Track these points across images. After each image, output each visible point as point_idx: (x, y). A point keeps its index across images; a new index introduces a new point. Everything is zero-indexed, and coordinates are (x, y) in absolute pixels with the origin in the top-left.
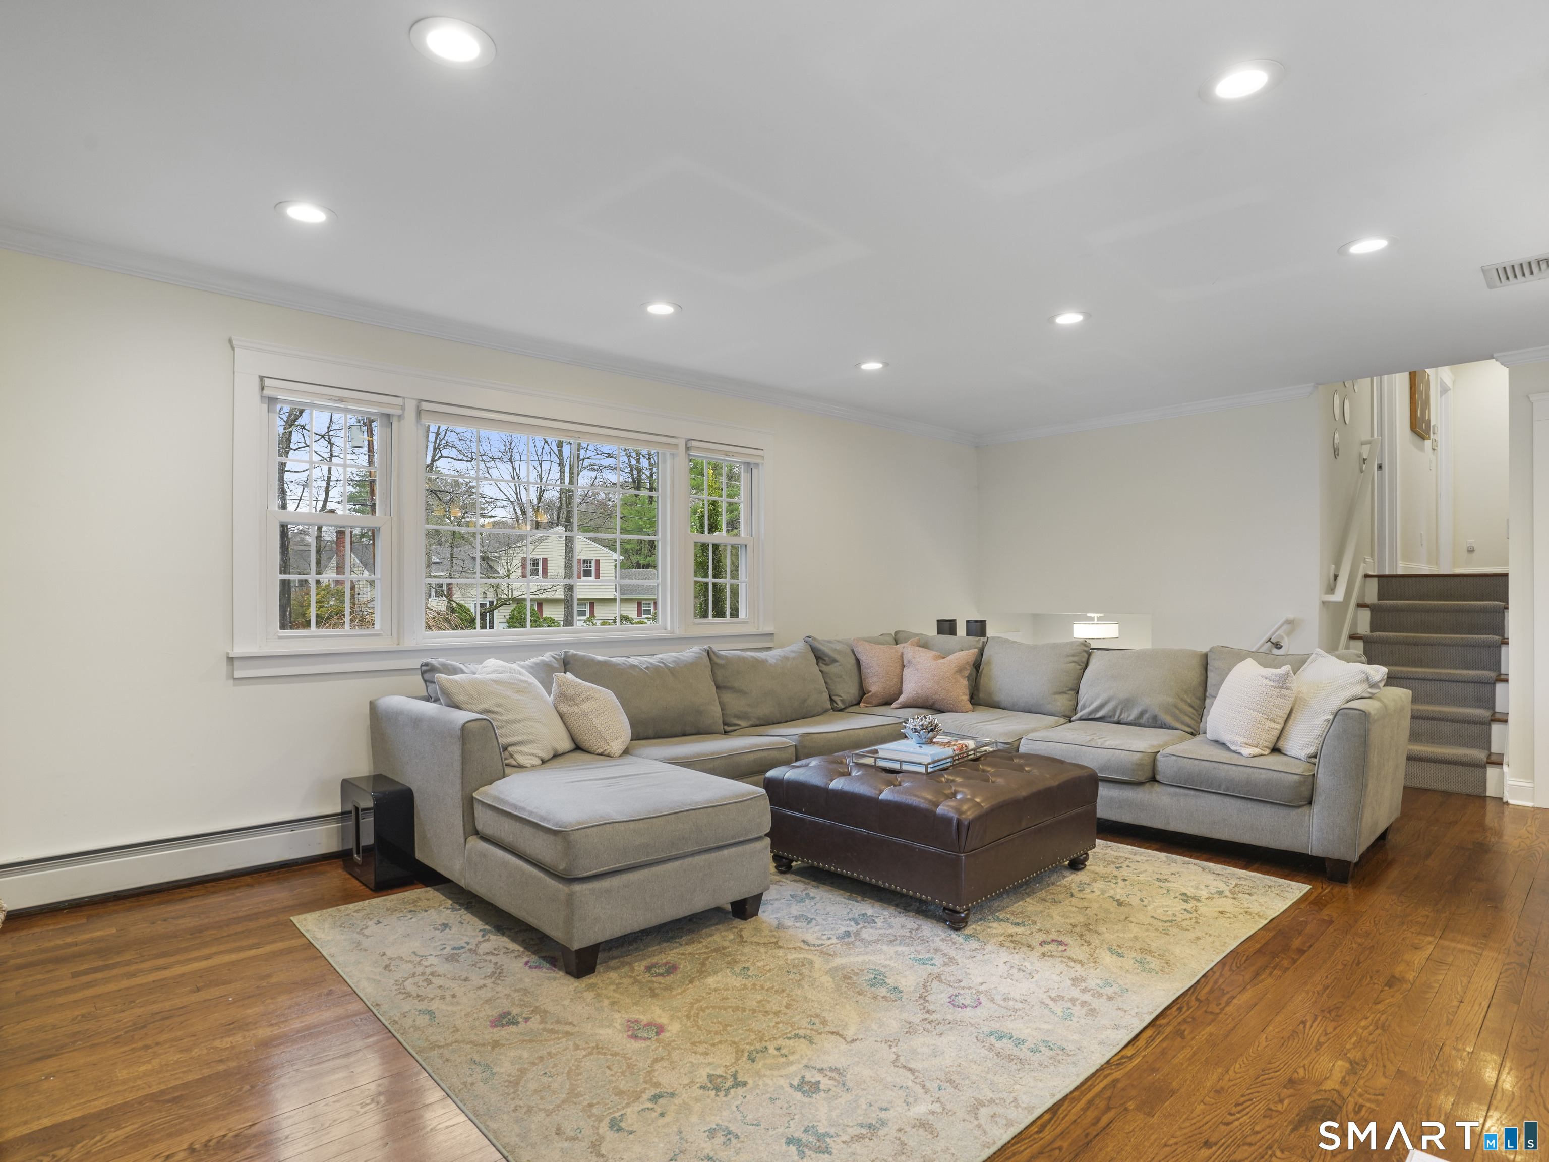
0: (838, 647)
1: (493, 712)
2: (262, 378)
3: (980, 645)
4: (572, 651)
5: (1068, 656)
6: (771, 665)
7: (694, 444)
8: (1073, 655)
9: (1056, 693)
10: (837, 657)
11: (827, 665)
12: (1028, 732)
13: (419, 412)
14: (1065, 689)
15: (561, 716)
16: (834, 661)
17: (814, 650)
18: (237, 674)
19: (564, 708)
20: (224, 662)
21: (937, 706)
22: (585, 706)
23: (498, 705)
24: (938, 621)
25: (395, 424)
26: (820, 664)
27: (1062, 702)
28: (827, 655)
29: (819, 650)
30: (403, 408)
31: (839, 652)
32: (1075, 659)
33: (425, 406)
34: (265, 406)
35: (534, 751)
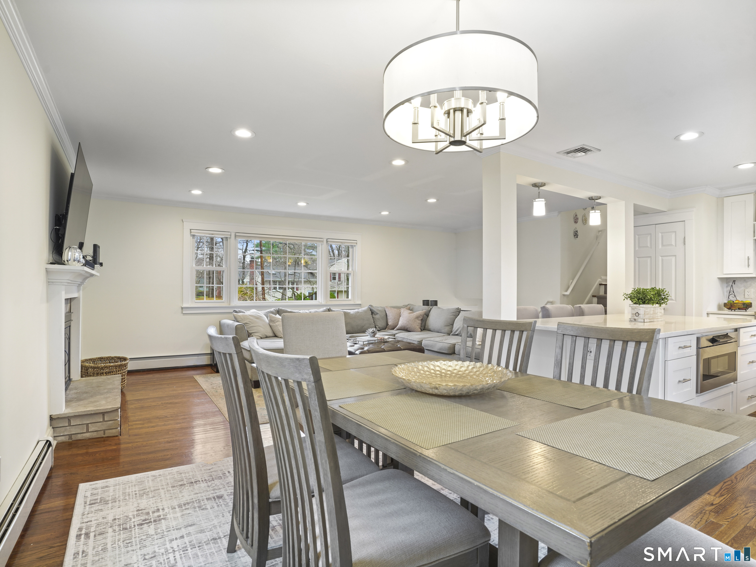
0: (380, 309)
1: (248, 324)
2: (191, 230)
3: (430, 309)
4: (281, 308)
5: (451, 313)
6: (351, 314)
7: (329, 240)
8: (453, 313)
9: (445, 326)
10: (378, 312)
11: (375, 315)
12: (425, 338)
13: (236, 236)
14: (449, 325)
15: (271, 326)
16: (377, 314)
17: (371, 310)
18: (184, 312)
19: (271, 324)
20: (180, 309)
21: (408, 330)
22: (277, 324)
23: (250, 322)
24: (423, 301)
25: (229, 240)
26: (373, 315)
27: (447, 329)
28: (375, 312)
29: (373, 310)
30: (230, 235)
31: (379, 311)
32: (454, 314)
33: (237, 234)
34: (192, 237)
35: (258, 335)
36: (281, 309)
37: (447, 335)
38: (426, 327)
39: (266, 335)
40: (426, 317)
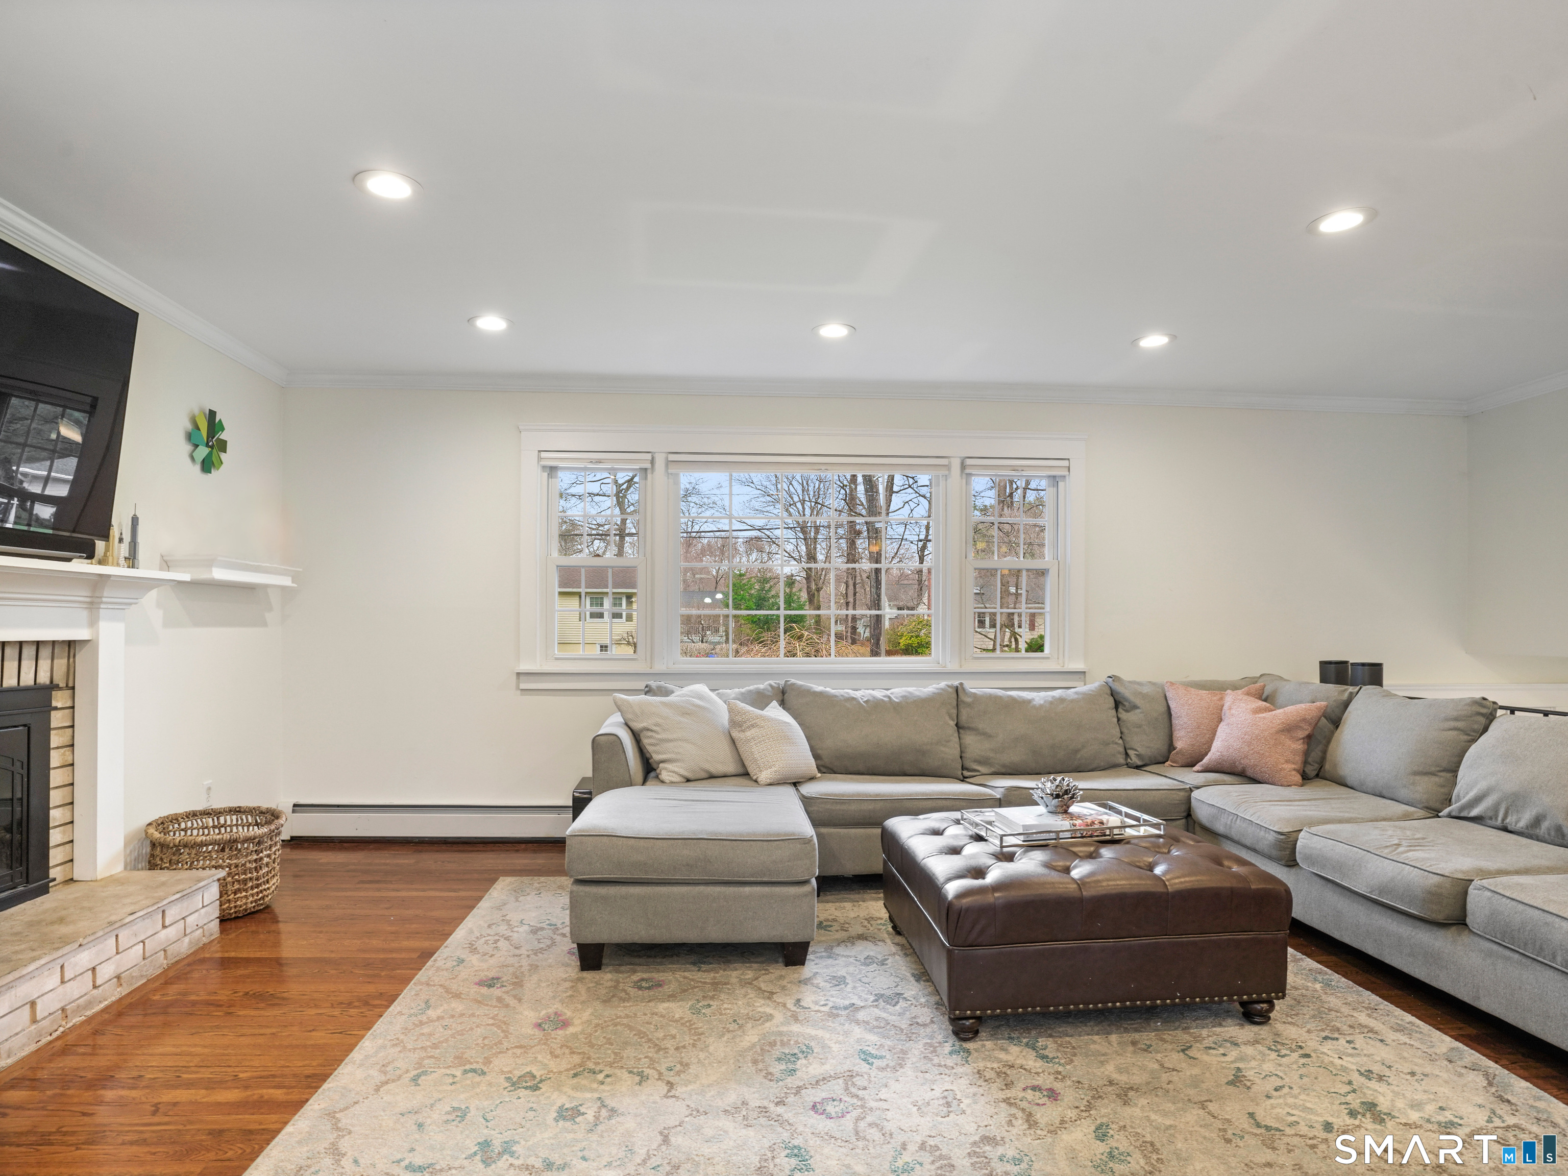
0: (1145, 690)
1: (652, 731)
2: (539, 452)
3: (1346, 696)
4: (793, 681)
5: (1447, 719)
6: (1034, 707)
7: (969, 462)
8: (1456, 719)
9: (1416, 773)
10: (1138, 701)
11: (1127, 711)
12: (1312, 823)
13: (668, 463)
14: (1433, 769)
16: (1135, 707)
17: (1113, 693)
18: (523, 686)
20: (515, 677)
21: (1249, 773)
22: (748, 734)
23: (657, 725)
24: (1322, 663)
25: (649, 476)
26: (1120, 710)
27: (1424, 787)
28: (1126, 700)
29: (1118, 693)
30: (652, 462)
31: (1144, 696)
32: (1460, 724)
33: (672, 457)
34: (546, 474)
35: (676, 769)
36: (793, 684)
37: (1422, 813)
38: (1327, 767)
39: (707, 772)
40: (1331, 726)
